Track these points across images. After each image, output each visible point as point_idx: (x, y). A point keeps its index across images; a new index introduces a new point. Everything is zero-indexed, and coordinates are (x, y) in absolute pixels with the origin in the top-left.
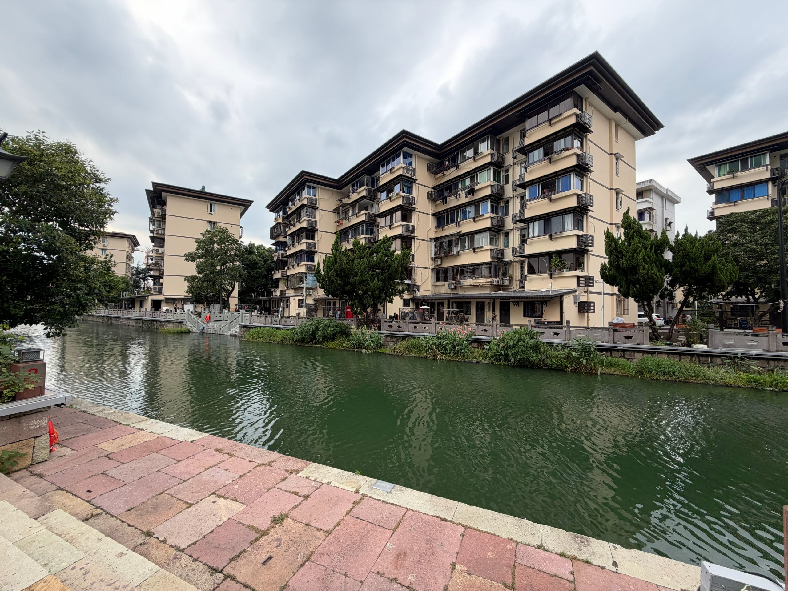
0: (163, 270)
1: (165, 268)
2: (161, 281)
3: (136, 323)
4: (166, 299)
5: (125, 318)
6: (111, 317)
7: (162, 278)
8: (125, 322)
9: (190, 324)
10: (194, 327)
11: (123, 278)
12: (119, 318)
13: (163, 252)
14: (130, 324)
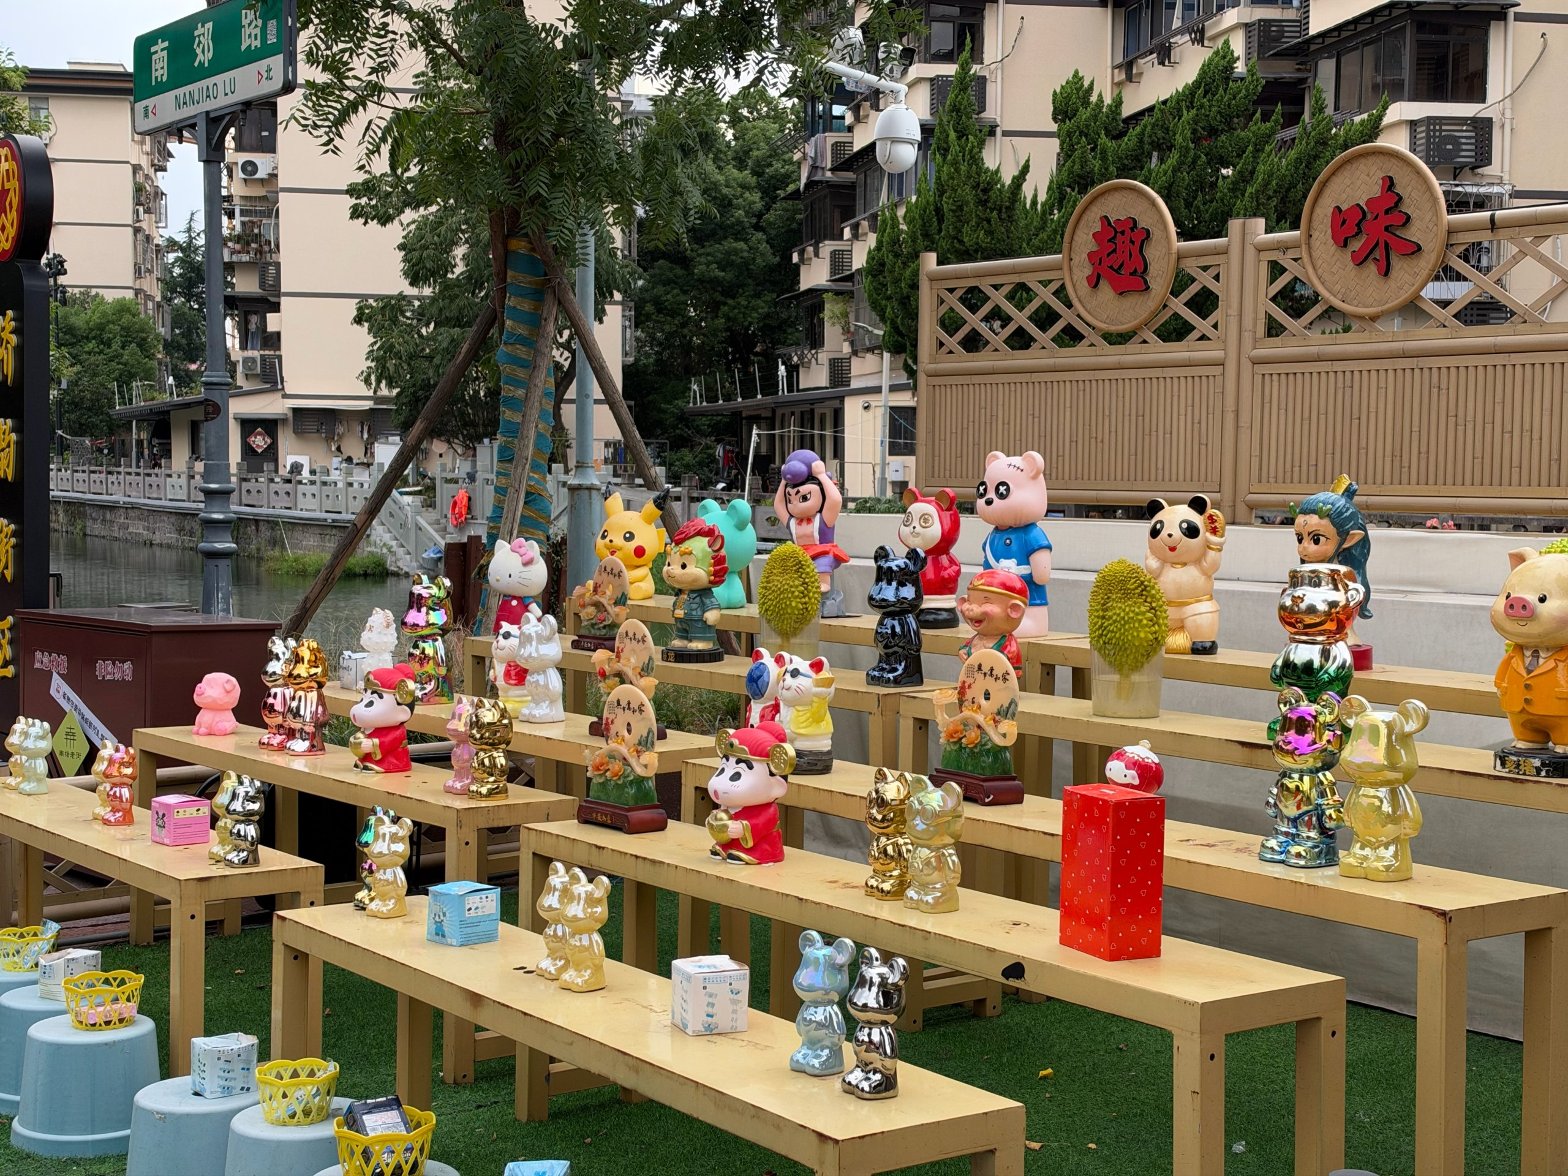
0: (278, 265)
1: (285, 257)
2: (273, 322)
3: (180, 530)
4: (296, 411)
5: (134, 507)
6: (82, 504)
7: (276, 308)
8: (138, 529)
9: (387, 537)
10: (401, 552)
11: (122, 308)
12: (113, 507)
13: (273, 176)
14: (157, 538)
